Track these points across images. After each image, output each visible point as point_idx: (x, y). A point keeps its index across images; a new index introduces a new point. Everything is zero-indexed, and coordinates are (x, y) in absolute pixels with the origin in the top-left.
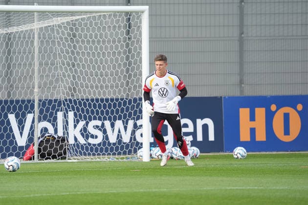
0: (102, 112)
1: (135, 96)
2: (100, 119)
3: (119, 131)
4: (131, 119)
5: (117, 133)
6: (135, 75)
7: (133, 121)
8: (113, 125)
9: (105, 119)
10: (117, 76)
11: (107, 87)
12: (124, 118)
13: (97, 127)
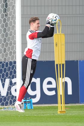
12: (3, 77)
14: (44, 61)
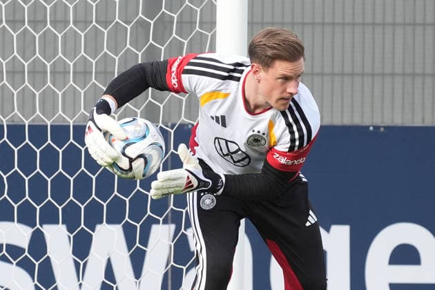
0: (38, 188)
1: (183, 119)
2: (26, 218)
3: (109, 273)
4: (165, 222)
5: (101, 277)
6: (186, 24)
7: (173, 227)
8: (82, 247)
9: (50, 217)
10: (105, 25)
11: (60, 73)
12: (136, 216)
13: (14, 251)
14: (377, 128)
